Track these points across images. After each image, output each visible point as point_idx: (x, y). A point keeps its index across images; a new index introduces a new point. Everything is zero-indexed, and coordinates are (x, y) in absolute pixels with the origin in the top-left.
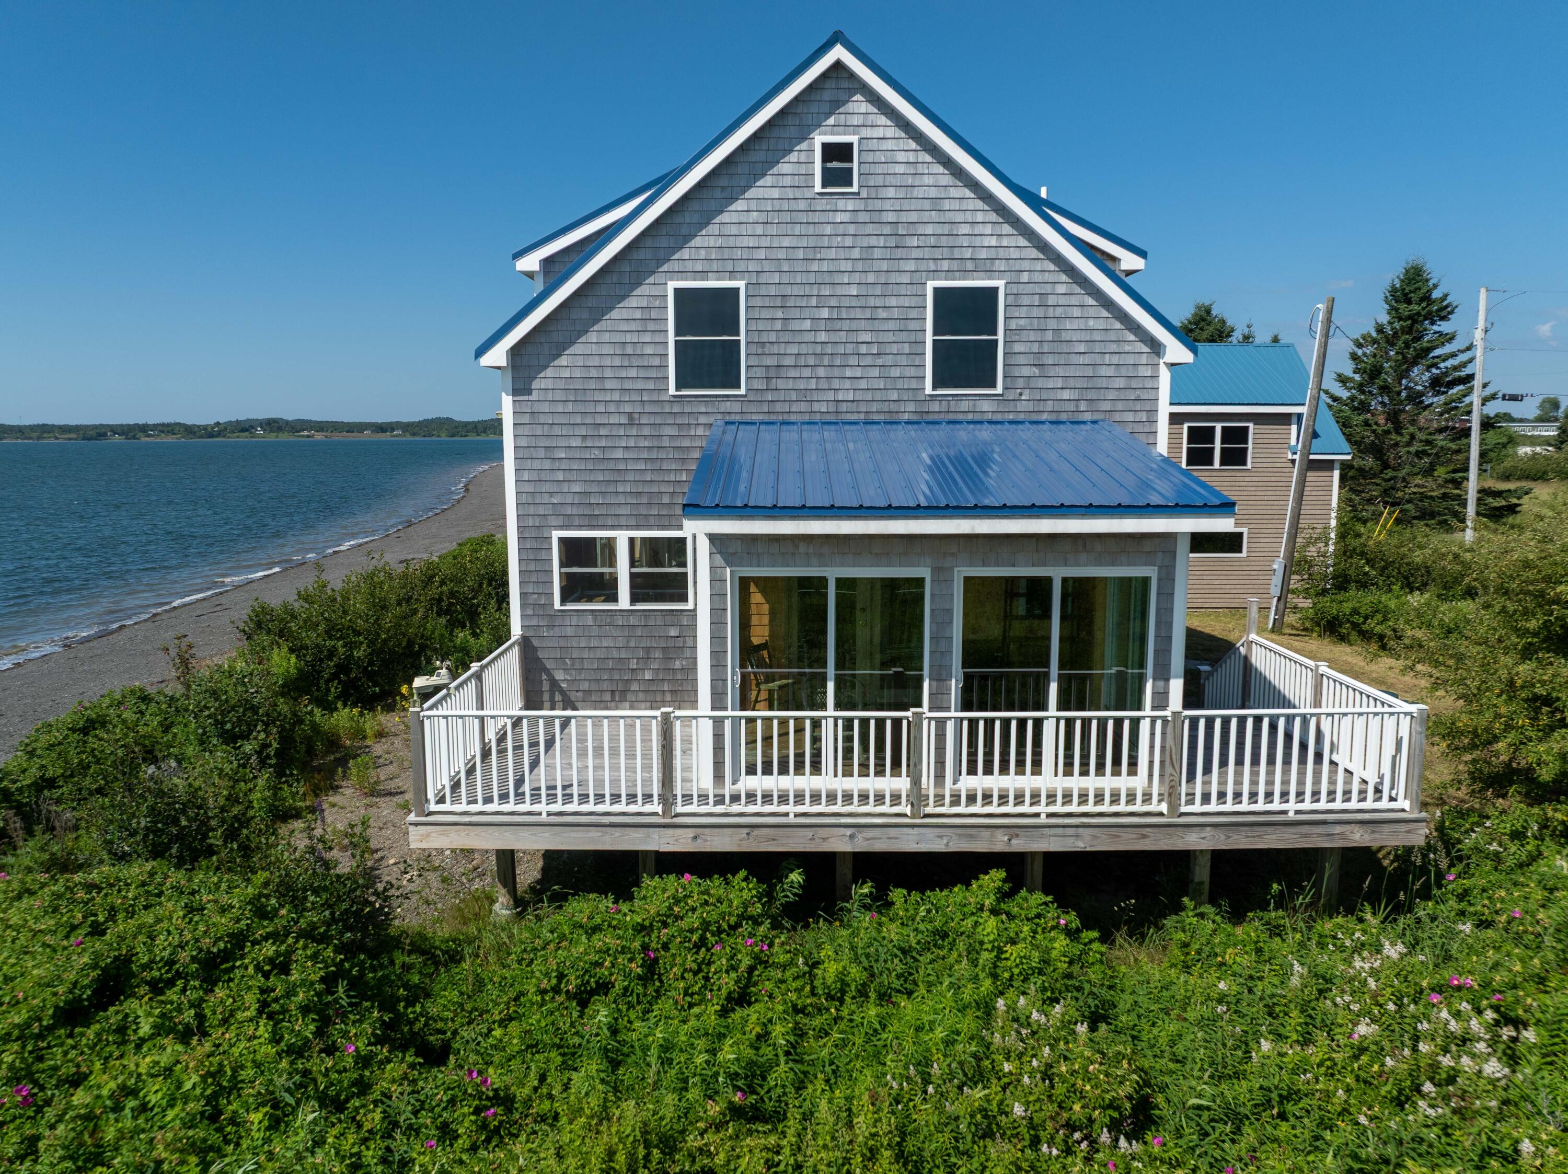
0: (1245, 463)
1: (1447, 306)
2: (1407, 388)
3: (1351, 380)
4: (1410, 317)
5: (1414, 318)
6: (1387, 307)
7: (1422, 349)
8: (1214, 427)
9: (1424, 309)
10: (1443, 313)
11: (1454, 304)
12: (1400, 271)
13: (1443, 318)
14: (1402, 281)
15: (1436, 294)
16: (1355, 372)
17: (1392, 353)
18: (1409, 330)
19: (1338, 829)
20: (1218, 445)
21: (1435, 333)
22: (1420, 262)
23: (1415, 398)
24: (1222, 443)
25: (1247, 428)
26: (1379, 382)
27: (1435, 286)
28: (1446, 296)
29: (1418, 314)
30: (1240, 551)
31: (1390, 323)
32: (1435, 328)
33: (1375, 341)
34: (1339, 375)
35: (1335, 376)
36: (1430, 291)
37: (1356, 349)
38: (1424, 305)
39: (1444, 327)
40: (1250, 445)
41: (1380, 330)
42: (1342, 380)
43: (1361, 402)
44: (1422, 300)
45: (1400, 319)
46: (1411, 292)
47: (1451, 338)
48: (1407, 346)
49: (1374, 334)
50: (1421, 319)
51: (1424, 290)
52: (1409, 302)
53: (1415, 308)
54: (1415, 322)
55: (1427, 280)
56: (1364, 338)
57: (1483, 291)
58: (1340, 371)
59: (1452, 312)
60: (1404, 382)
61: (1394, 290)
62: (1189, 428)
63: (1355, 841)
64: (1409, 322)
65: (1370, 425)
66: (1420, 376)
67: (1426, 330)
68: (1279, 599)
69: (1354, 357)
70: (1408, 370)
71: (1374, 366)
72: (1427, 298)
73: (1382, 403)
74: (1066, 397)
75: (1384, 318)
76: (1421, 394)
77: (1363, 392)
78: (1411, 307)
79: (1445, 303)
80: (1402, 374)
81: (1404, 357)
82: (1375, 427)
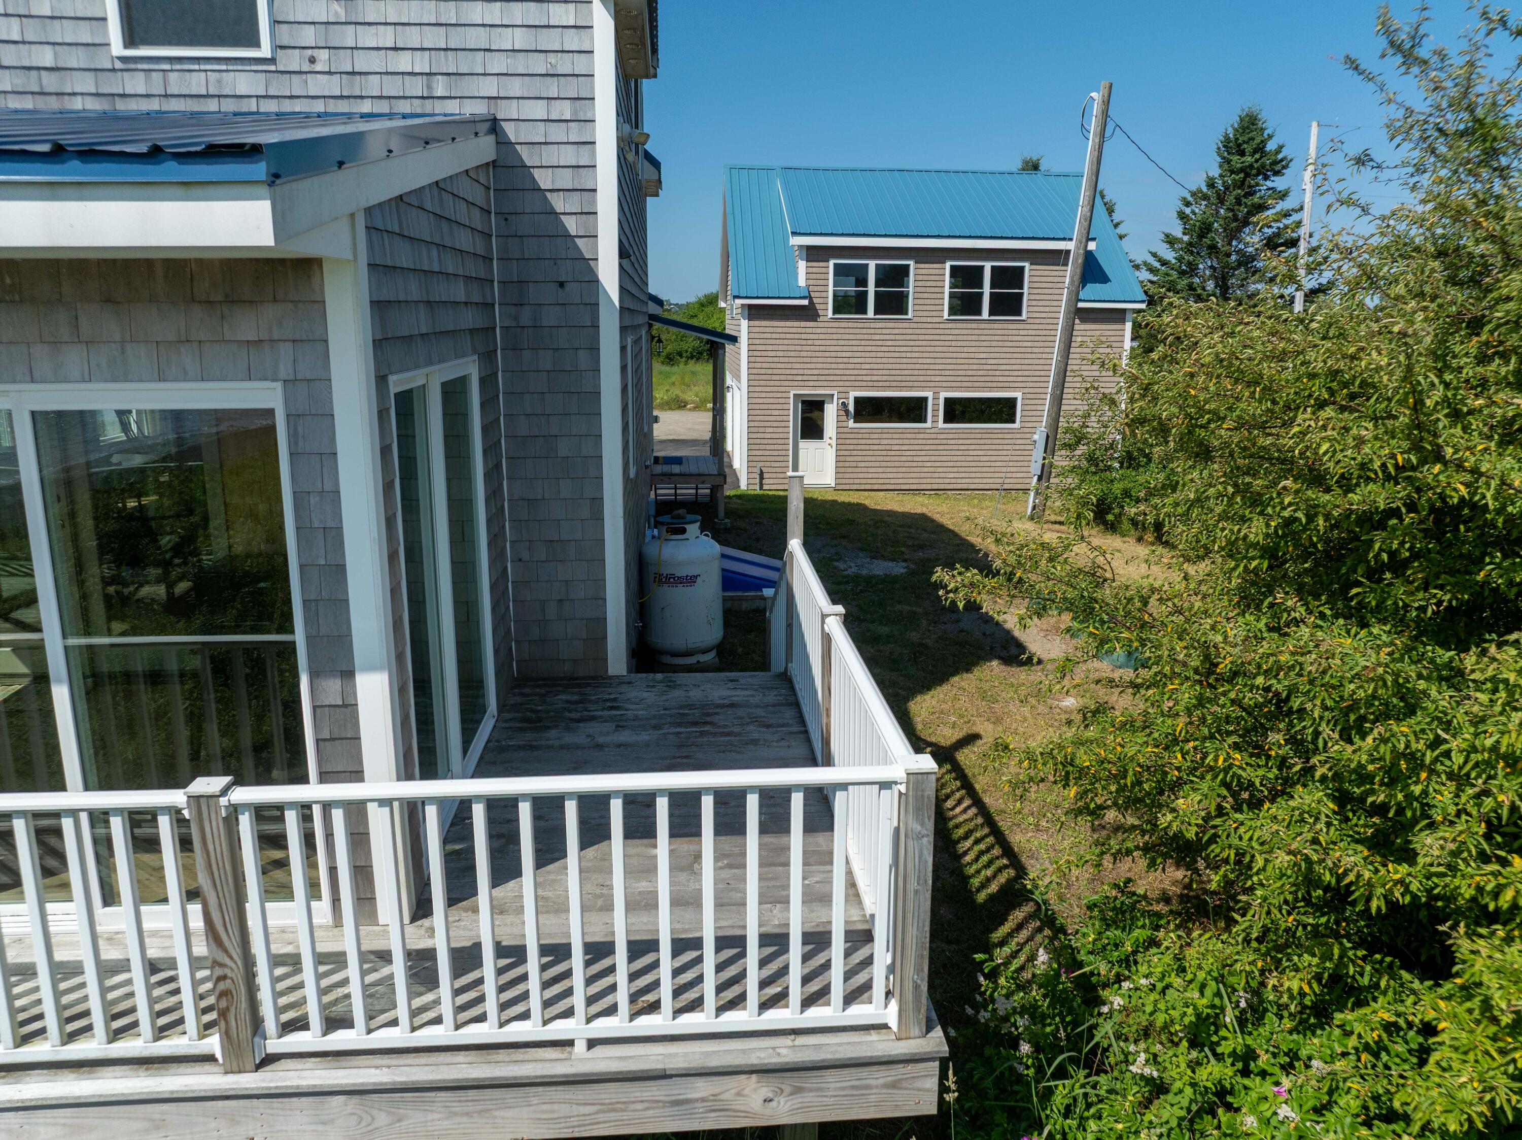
0: (1020, 314)
1: (1282, 160)
2: (1238, 252)
3: (1180, 241)
4: (1242, 170)
5: (1246, 171)
6: (1219, 159)
7: (1253, 205)
8: (983, 267)
9: (1257, 161)
10: (1278, 168)
11: (1289, 158)
12: (1235, 121)
13: (1277, 173)
14: (1236, 130)
15: (1271, 146)
16: (1184, 234)
17: (1222, 211)
18: (1241, 184)
19: (702, 1088)
20: (987, 290)
21: (1269, 189)
22: (1255, 110)
23: (1246, 261)
24: (993, 286)
25: (1023, 268)
26: (1207, 241)
27: (1270, 137)
28: (1280, 148)
29: (1251, 166)
30: (1014, 422)
31: (1221, 176)
32: (1269, 184)
33: (1205, 197)
34: (1167, 236)
35: (1162, 236)
36: (1264, 142)
37: (1183, 208)
38: (1257, 156)
39: (1279, 183)
40: (1026, 290)
41: (1211, 184)
42: (1170, 240)
43: (1190, 264)
44: (1255, 151)
45: (1232, 172)
46: (1244, 142)
47: (1283, 195)
48: (1238, 202)
49: (1205, 189)
50: (1254, 172)
51: (1258, 140)
52: (1242, 153)
53: (1249, 159)
54: (1247, 175)
55: (1262, 130)
56: (1193, 194)
57: (1315, 124)
58: (1167, 231)
59: (1284, 167)
60: (1234, 243)
61: (1227, 139)
62: (952, 267)
63: (747, 1114)
64: (1242, 175)
65: (1194, 290)
66: (1252, 240)
67: (1257, 185)
68: (1040, 478)
69: (1182, 216)
70: (1239, 230)
71: (1204, 223)
72: (1260, 149)
73: (1212, 267)
74: (405, 66)
75: (1215, 172)
76: (1253, 258)
77: (1192, 253)
78: (1243, 159)
79: (1280, 157)
80: (1233, 234)
81: (1235, 216)
82: (1199, 291)
